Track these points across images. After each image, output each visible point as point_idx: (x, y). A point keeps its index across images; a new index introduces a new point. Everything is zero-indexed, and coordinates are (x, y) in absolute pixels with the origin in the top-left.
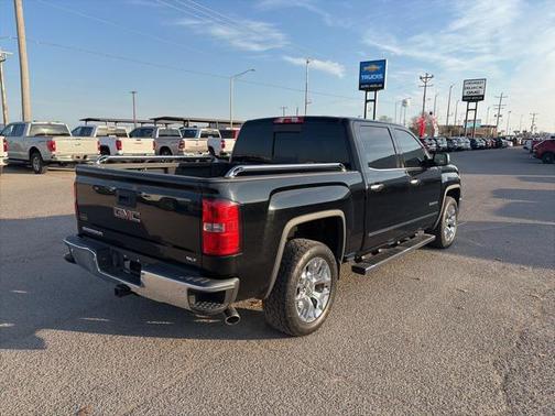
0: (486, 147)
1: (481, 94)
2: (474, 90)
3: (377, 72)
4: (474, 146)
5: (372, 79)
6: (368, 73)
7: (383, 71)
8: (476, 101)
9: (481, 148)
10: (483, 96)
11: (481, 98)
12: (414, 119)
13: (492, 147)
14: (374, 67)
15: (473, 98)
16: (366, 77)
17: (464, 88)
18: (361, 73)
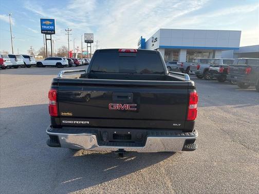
1: (92, 40)
2: (89, 38)
3: (50, 25)
5: (48, 28)
6: (45, 25)
7: (53, 25)
8: (90, 43)
11: (92, 42)
12: (60, 50)
14: (48, 22)
15: (89, 41)
16: (45, 27)
17: (85, 37)
18: (42, 24)
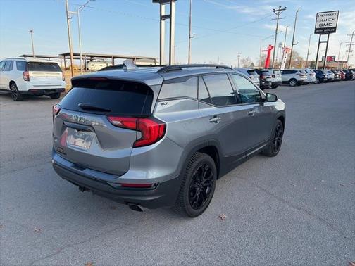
0: (335, 80)
1: (334, 26)
2: (326, 23)
4: (321, 79)
8: (328, 33)
9: (329, 80)
10: (335, 28)
11: (333, 30)
13: (342, 79)
15: (325, 30)
17: (317, 21)
